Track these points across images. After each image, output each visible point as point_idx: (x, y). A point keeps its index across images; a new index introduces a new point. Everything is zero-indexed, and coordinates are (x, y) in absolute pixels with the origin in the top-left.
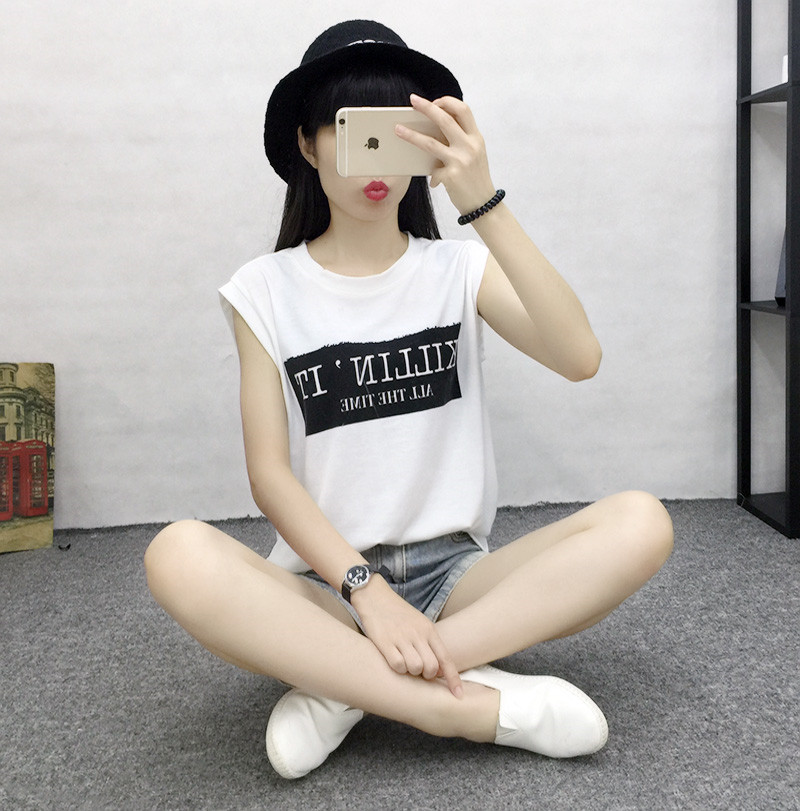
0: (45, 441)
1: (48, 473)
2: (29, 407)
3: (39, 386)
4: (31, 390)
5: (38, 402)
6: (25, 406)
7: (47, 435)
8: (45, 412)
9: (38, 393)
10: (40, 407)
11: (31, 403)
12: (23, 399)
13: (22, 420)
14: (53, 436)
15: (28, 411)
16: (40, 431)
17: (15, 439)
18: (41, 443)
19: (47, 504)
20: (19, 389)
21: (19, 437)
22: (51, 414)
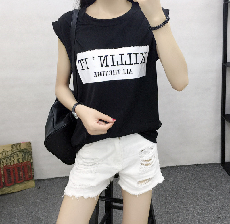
0: (30, 161)
1: (32, 169)
2: (25, 153)
3: (27, 148)
4: (25, 149)
5: (27, 152)
6: (24, 153)
7: (31, 160)
8: (30, 154)
9: (27, 150)
10: (28, 153)
11: (25, 152)
12: (23, 152)
13: (23, 157)
14: (32, 160)
15: (25, 154)
16: (29, 159)
17: (22, 162)
18: (29, 162)
19: (32, 177)
20: (22, 149)
21: (23, 161)
22: (31, 154)
